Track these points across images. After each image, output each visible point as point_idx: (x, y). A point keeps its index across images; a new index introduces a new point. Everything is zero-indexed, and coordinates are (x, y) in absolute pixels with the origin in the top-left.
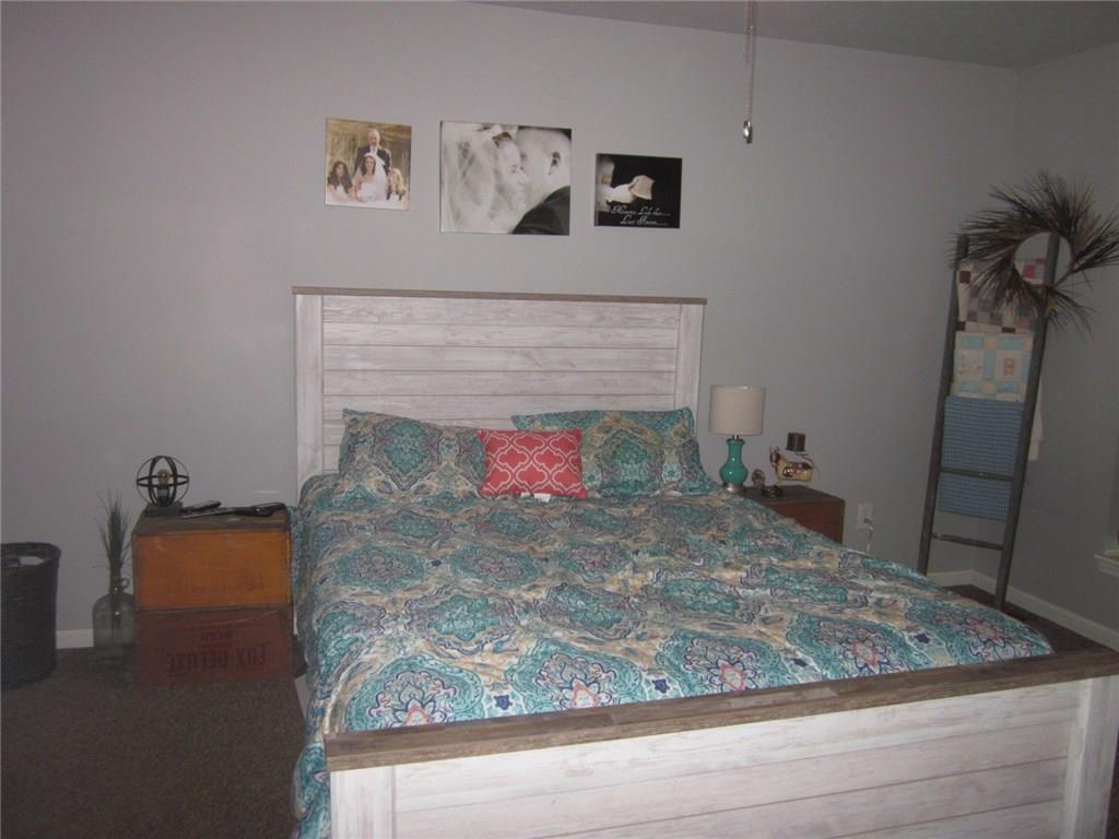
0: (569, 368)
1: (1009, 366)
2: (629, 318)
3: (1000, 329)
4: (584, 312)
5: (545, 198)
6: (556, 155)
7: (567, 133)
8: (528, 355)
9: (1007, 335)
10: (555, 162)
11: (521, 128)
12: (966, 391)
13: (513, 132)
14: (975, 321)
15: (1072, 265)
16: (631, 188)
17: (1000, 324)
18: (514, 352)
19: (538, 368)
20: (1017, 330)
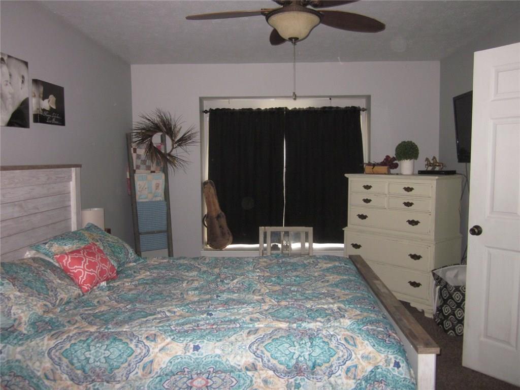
0: (37, 211)
1: (157, 186)
2: (57, 177)
3: (150, 171)
4: (42, 174)
5: (20, 103)
6: (23, 77)
7: (26, 64)
8: (21, 206)
9: (153, 174)
10: (23, 82)
11: (9, 57)
12: (142, 199)
13: (5, 58)
14: (139, 169)
15: (173, 146)
16: (49, 101)
17: (150, 170)
18: (15, 205)
19: (26, 214)
20: (156, 172)
